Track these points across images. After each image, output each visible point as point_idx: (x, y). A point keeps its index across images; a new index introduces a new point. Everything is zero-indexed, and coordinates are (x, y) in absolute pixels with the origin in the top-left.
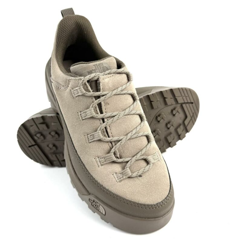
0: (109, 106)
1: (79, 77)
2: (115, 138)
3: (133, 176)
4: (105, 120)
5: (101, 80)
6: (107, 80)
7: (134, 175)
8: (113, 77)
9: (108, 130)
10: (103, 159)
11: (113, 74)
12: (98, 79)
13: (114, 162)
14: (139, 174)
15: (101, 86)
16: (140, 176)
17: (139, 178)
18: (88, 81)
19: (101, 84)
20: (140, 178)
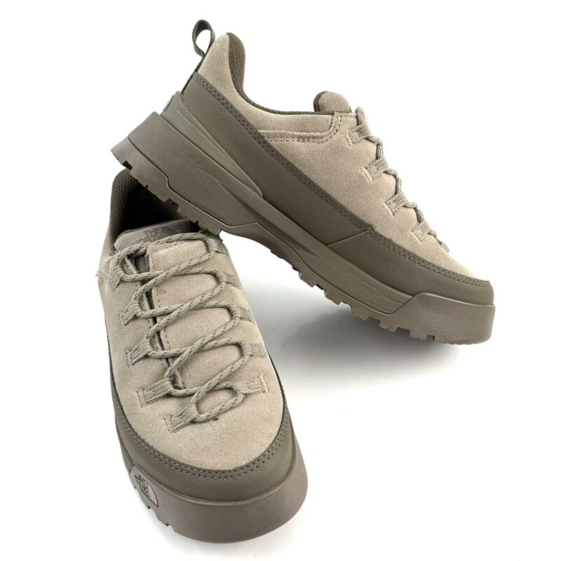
0: (165, 295)
2: (173, 351)
3: (198, 420)
4: (158, 319)
5: (150, 252)
7: (203, 416)
8: (176, 247)
10: (151, 392)
11: (175, 243)
13: (169, 396)
14: (212, 415)
15: (150, 262)
16: (215, 419)
17: (211, 422)
18: (129, 256)
19: (150, 259)
20: (214, 423)
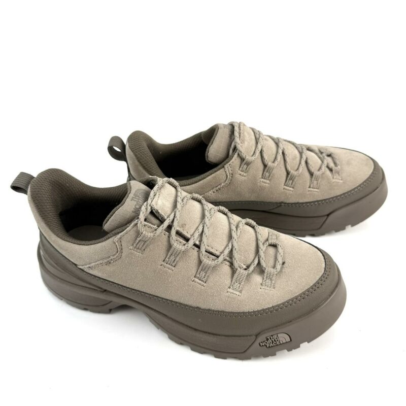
0: (187, 226)
1: (130, 225)
5: (156, 207)
6: (160, 202)
9: (212, 250)
12: (152, 207)
14: (281, 263)
16: (283, 263)
17: (284, 266)
18: (145, 220)
19: (159, 211)
20: (286, 265)
